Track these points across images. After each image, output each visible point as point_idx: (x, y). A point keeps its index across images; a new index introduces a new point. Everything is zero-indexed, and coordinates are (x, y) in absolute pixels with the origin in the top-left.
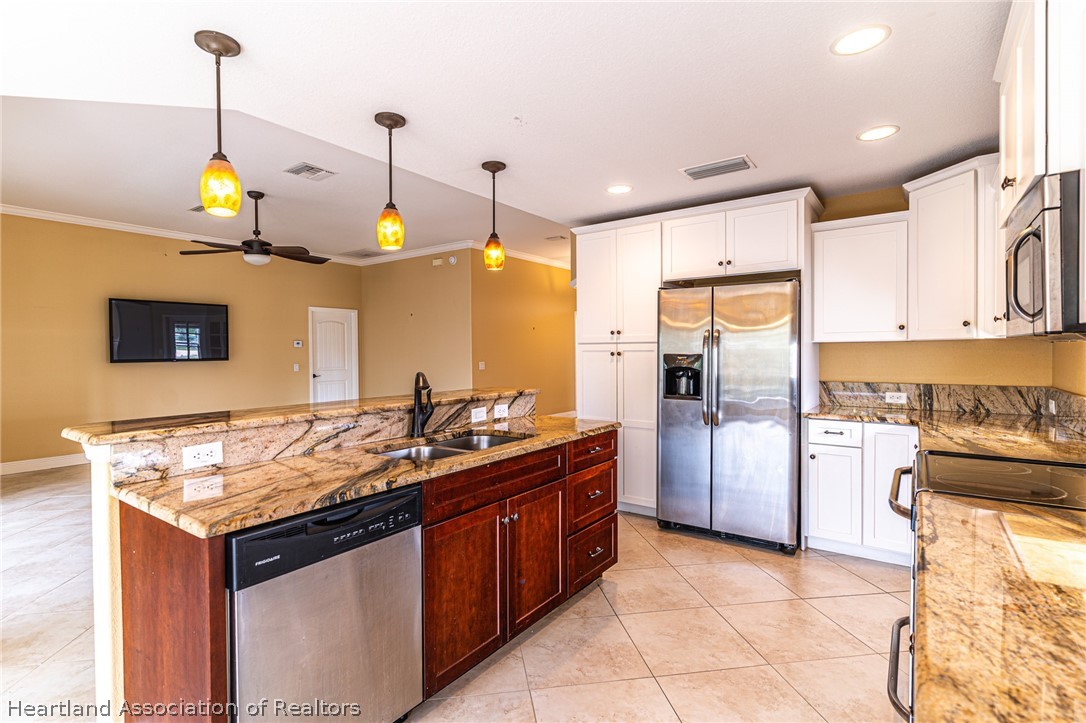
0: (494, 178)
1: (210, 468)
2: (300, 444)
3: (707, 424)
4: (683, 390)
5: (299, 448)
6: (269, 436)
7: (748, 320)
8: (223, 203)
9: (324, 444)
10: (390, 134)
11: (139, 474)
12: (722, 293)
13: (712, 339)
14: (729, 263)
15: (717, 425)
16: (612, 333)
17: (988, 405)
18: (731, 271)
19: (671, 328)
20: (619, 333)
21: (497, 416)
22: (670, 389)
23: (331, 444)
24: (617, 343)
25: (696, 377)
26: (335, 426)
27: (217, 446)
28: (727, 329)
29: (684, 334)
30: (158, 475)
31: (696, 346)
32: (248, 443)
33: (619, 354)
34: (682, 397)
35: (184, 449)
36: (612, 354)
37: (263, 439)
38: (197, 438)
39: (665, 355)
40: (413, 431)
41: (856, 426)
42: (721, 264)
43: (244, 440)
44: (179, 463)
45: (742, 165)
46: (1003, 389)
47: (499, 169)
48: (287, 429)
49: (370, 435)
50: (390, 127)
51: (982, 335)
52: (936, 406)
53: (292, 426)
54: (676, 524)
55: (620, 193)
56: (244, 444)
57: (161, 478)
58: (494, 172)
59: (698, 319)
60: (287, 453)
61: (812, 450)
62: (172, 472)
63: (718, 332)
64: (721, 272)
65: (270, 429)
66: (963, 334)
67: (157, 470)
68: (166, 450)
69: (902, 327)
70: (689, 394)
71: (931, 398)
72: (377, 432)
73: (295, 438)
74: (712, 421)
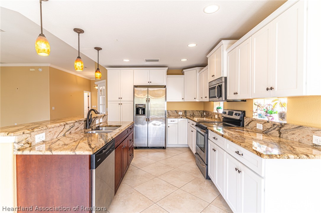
0: (98, 52)
1: (42, 142)
2: (62, 132)
3: (146, 121)
4: (140, 114)
5: (62, 134)
6: (56, 130)
7: (156, 96)
8: (47, 52)
9: (67, 132)
10: (79, 35)
11: (24, 146)
12: (150, 89)
13: (148, 100)
14: (151, 82)
15: (149, 121)
16: (119, 98)
17: (195, 114)
18: (151, 84)
19: (137, 97)
20: (121, 98)
21: (100, 122)
22: (137, 113)
23: (69, 132)
24: (120, 101)
25: (144, 110)
26: (70, 126)
27: (44, 134)
28: (151, 98)
29: (141, 99)
30: (29, 145)
31: (144, 102)
32: (51, 133)
33: (121, 104)
34: (140, 115)
35: (36, 136)
36: (119, 104)
37: (54, 131)
38: (39, 132)
39: (136, 104)
40: (86, 127)
41: (177, 119)
42: (149, 82)
43: (50, 132)
44: (34, 141)
45: (158, 61)
46: (197, 111)
47: (100, 50)
48: (60, 128)
49: (77, 129)
50: (79, 33)
51: (197, 101)
52: (187, 115)
53: (60, 127)
54: (138, 147)
55: (126, 61)
56: (50, 133)
57: (30, 147)
58: (98, 51)
59: (144, 95)
60: (60, 136)
61: (169, 125)
62: (33, 144)
63: (149, 99)
64: (148, 84)
65: (56, 128)
66: (194, 100)
67: (28, 144)
68: (31, 137)
69: (183, 99)
70: (142, 114)
71: (186, 113)
72: (78, 128)
73: (61, 130)
74: (148, 120)
